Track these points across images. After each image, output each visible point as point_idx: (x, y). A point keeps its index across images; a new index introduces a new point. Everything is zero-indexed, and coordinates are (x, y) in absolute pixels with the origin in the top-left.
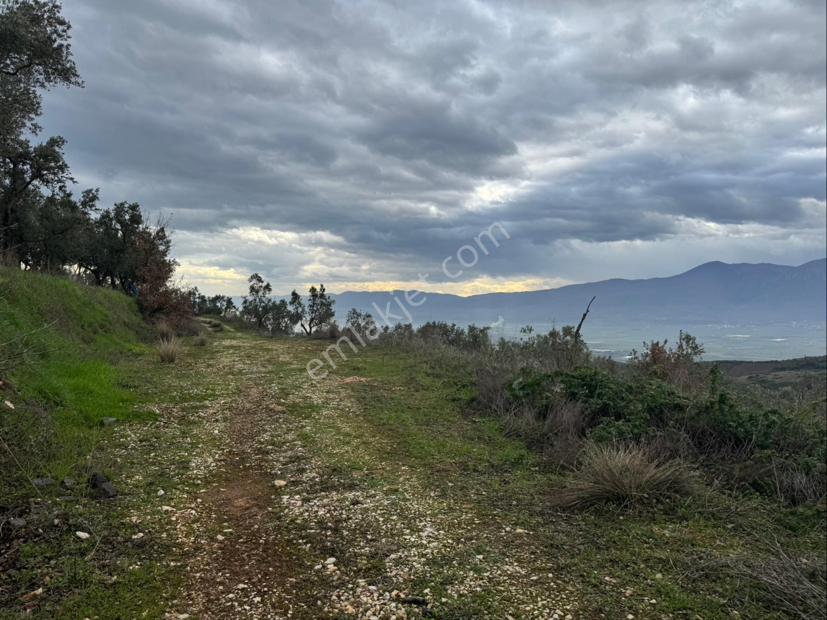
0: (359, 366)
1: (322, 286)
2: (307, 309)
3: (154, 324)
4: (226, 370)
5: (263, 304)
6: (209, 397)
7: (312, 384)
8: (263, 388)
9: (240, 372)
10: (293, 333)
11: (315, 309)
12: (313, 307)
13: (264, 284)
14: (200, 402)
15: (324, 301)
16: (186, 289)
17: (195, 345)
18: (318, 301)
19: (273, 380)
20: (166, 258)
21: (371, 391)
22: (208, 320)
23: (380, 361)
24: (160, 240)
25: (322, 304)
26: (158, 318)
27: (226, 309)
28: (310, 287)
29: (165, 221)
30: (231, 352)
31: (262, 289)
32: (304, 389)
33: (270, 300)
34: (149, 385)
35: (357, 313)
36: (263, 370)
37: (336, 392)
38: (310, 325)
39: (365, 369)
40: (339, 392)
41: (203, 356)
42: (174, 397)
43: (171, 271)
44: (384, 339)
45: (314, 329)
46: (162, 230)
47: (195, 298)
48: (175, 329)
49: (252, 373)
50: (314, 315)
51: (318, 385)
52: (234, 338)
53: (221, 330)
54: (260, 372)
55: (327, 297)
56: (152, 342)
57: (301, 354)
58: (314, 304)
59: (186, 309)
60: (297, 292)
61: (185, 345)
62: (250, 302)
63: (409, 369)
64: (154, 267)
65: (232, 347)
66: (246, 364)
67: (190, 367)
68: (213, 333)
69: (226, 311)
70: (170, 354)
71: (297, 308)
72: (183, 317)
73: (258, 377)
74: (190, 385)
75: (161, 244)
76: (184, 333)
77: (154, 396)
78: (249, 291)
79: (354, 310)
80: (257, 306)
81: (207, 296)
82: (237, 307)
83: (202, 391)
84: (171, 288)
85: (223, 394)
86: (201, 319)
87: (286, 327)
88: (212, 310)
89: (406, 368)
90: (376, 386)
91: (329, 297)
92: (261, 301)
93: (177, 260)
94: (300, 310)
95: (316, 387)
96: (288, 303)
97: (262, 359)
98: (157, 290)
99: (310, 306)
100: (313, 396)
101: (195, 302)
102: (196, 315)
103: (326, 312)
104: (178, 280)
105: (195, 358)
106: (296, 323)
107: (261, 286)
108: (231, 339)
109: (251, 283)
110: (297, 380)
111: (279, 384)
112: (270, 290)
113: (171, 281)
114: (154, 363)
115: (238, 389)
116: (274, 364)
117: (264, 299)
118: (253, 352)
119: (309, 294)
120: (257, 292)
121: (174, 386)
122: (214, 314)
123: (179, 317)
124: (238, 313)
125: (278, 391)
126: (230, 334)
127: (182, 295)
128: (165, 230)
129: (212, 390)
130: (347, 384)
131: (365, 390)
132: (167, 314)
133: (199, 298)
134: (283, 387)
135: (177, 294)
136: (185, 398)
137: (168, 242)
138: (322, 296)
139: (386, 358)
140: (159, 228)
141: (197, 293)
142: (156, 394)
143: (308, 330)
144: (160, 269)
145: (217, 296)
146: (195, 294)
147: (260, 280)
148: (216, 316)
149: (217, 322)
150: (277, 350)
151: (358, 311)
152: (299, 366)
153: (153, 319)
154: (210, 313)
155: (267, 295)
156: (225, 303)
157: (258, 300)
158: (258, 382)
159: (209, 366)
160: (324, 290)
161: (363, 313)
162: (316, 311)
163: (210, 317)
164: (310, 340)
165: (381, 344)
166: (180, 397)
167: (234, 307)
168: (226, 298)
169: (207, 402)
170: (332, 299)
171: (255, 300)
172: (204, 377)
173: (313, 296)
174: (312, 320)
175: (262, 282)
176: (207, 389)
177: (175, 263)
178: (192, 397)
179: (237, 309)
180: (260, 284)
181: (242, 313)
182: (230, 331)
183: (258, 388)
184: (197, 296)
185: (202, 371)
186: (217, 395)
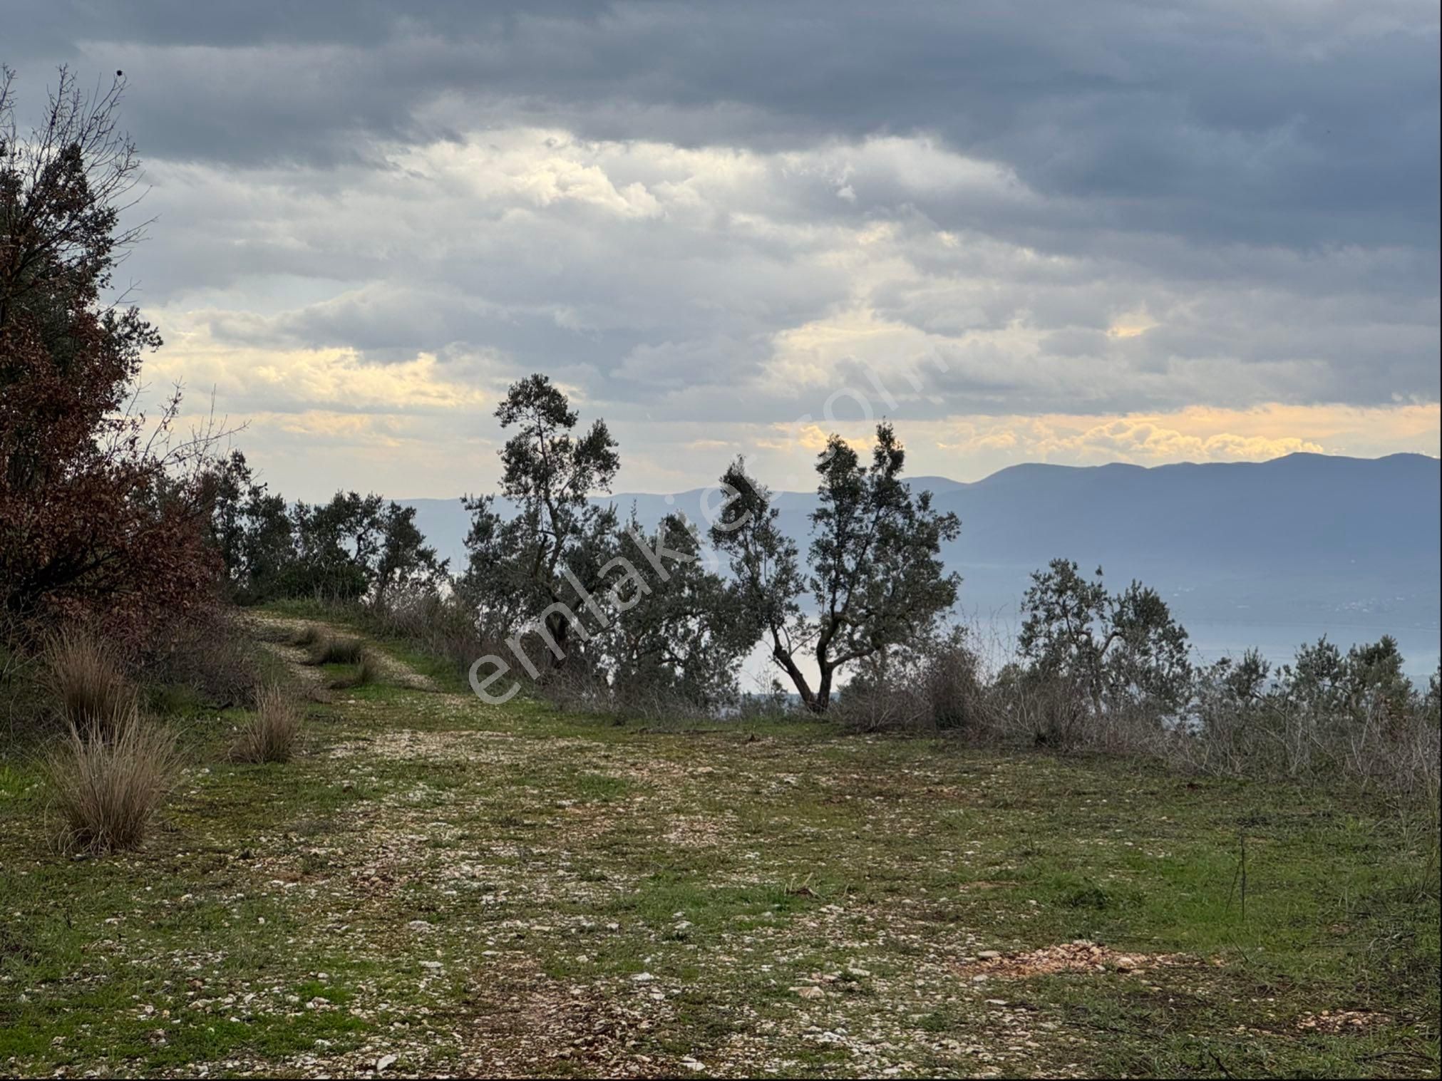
0: (1102, 884)
1: (885, 436)
2: (806, 567)
3: (33, 648)
4: (397, 891)
5: (570, 542)
6: (320, 1031)
7: (847, 977)
8: (590, 994)
9: (469, 901)
10: (730, 699)
11: (850, 564)
12: (838, 555)
13: (578, 434)
14: (274, 1060)
15: (901, 521)
16: (191, 464)
17: (239, 759)
18: (866, 520)
19: (637, 949)
20: (90, 309)
21: (1179, 1027)
22: (300, 625)
23: (1224, 860)
24: (58, 211)
25: (888, 535)
26: (57, 618)
27: (387, 566)
28: (823, 446)
29: (85, 113)
30: (416, 795)
31: (566, 458)
32: (805, 1004)
33: (607, 520)
34: (17, 963)
35: (1077, 586)
36: (585, 892)
37: (980, 1029)
38: (821, 653)
39: (1138, 900)
40: (1000, 1030)
41: (280, 814)
42: (145, 1033)
43: (121, 375)
44: (1238, 735)
45: (842, 678)
46: (72, 157)
47: (231, 512)
48: (136, 676)
49: (528, 909)
50: (841, 596)
51: (881, 985)
52: (429, 724)
53: (365, 679)
54: (573, 907)
55: (914, 499)
56: (28, 742)
57: (781, 809)
58: (843, 536)
59: (196, 571)
60: (749, 474)
61: (189, 761)
62: (509, 531)
63: (1396, 909)
64: (36, 355)
65: (420, 769)
66: (498, 860)
67: (219, 875)
68: (325, 695)
69: (384, 581)
70: (117, 805)
71: (751, 560)
72: (179, 610)
73: (564, 934)
74: (225, 965)
75: (66, 235)
76: (186, 693)
77: (47, 1022)
78: (501, 470)
79: (1062, 568)
80: (543, 547)
81: (290, 502)
82: (439, 558)
83: (281, 1003)
84: (117, 461)
85: (386, 1018)
86: (267, 620)
87: (694, 665)
88: (317, 574)
89: (1378, 900)
90: (1204, 1003)
91: (925, 500)
92: (563, 524)
93: (144, 316)
94: (768, 570)
95: (869, 993)
96: (702, 536)
97: (577, 835)
98: (53, 473)
99: (823, 548)
100: (857, 1046)
101: (233, 533)
102: (243, 601)
103: (911, 580)
104: (154, 422)
105: (239, 826)
106: (747, 641)
107: (565, 446)
108: (414, 726)
109: (514, 430)
110: (762, 952)
111: (671, 971)
112: (608, 463)
113: (119, 426)
114: (39, 851)
115: (460, 992)
116: (643, 865)
117: (578, 512)
118: (530, 798)
119: (817, 481)
120: (543, 475)
121: (139, 972)
122: (328, 593)
123: (158, 613)
124: (445, 590)
125: (667, 1013)
126: (406, 699)
127: (171, 497)
128: (88, 158)
129: (332, 997)
130: (1039, 984)
131: (1145, 1020)
132: (101, 597)
133: (252, 511)
134: (695, 987)
135: (144, 493)
136: (201, 1039)
137: (105, 220)
138: (888, 493)
139: (1258, 843)
140: (54, 152)
141: (243, 487)
142: (52, 1011)
143: (814, 682)
144: (63, 363)
145: (339, 500)
146: (234, 494)
147: (557, 412)
148: (337, 607)
149: (345, 636)
150: (649, 789)
151: (1086, 574)
152: (772, 881)
153: (30, 624)
154: (307, 590)
155: (594, 494)
156: (379, 538)
157: (546, 516)
158: (562, 957)
159: (314, 867)
160: (898, 459)
161: (1116, 588)
162: (853, 578)
163: (309, 614)
164: (824, 738)
165: (1224, 760)
166: (172, 1033)
167: (426, 556)
168: (383, 512)
169: (310, 1059)
170: (940, 508)
171: (533, 518)
172: (292, 928)
173: (836, 493)
174: (832, 624)
175: (569, 421)
176: (308, 992)
177: (138, 331)
178: (231, 1030)
179: (442, 570)
180: (560, 432)
181: (463, 588)
182: (408, 687)
183: (562, 990)
184: (244, 500)
185: (278, 891)
186: (357, 1024)
